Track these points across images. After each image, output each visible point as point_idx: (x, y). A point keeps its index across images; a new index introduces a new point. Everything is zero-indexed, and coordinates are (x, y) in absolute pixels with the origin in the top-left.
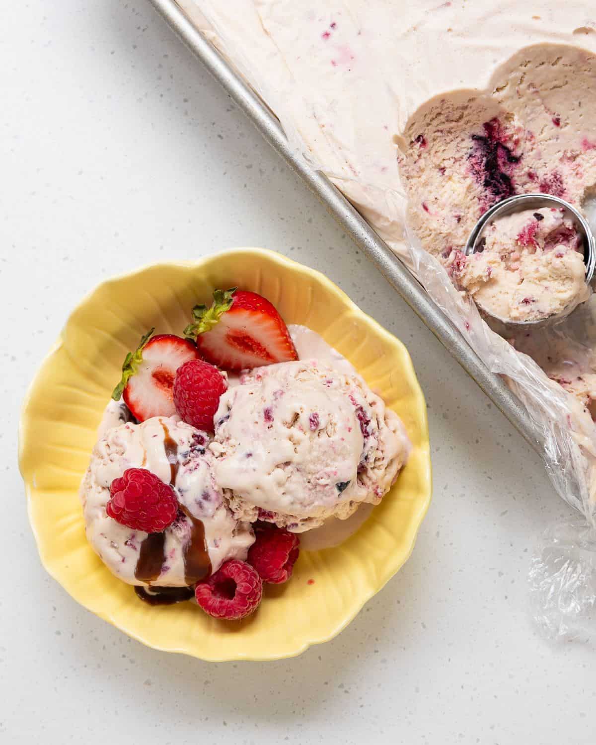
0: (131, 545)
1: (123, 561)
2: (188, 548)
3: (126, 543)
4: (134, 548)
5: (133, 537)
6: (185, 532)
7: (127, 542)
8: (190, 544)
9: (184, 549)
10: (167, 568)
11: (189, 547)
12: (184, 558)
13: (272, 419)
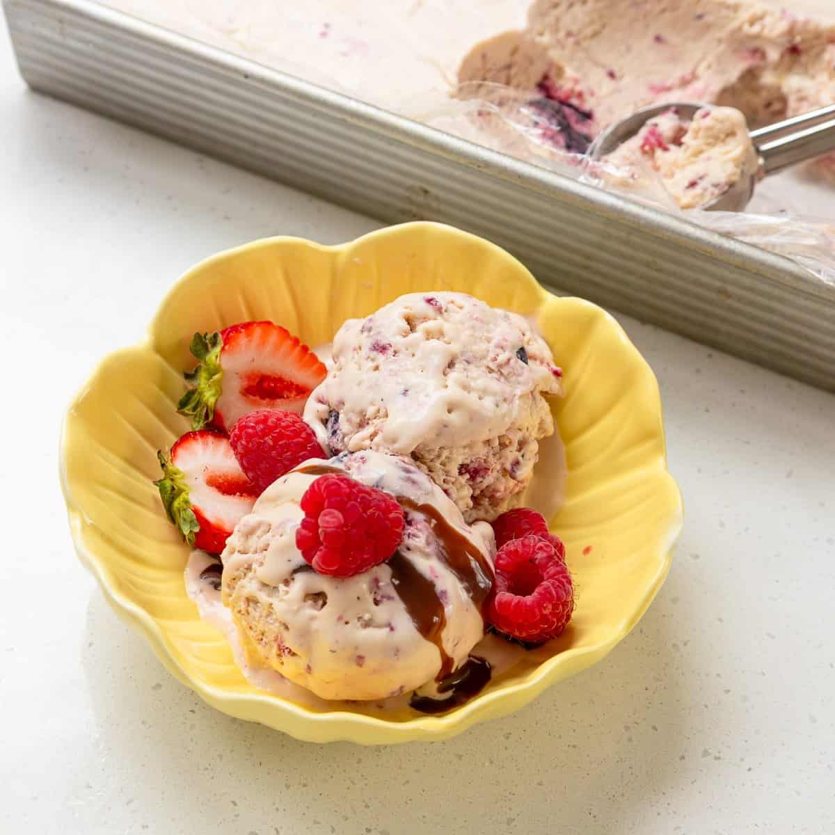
0: (382, 597)
1: (392, 629)
2: (443, 551)
3: (377, 603)
4: (390, 598)
5: (376, 581)
6: (423, 534)
7: (375, 599)
8: (442, 543)
9: (441, 557)
10: (444, 593)
11: (443, 548)
12: (450, 569)
13: (388, 346)
